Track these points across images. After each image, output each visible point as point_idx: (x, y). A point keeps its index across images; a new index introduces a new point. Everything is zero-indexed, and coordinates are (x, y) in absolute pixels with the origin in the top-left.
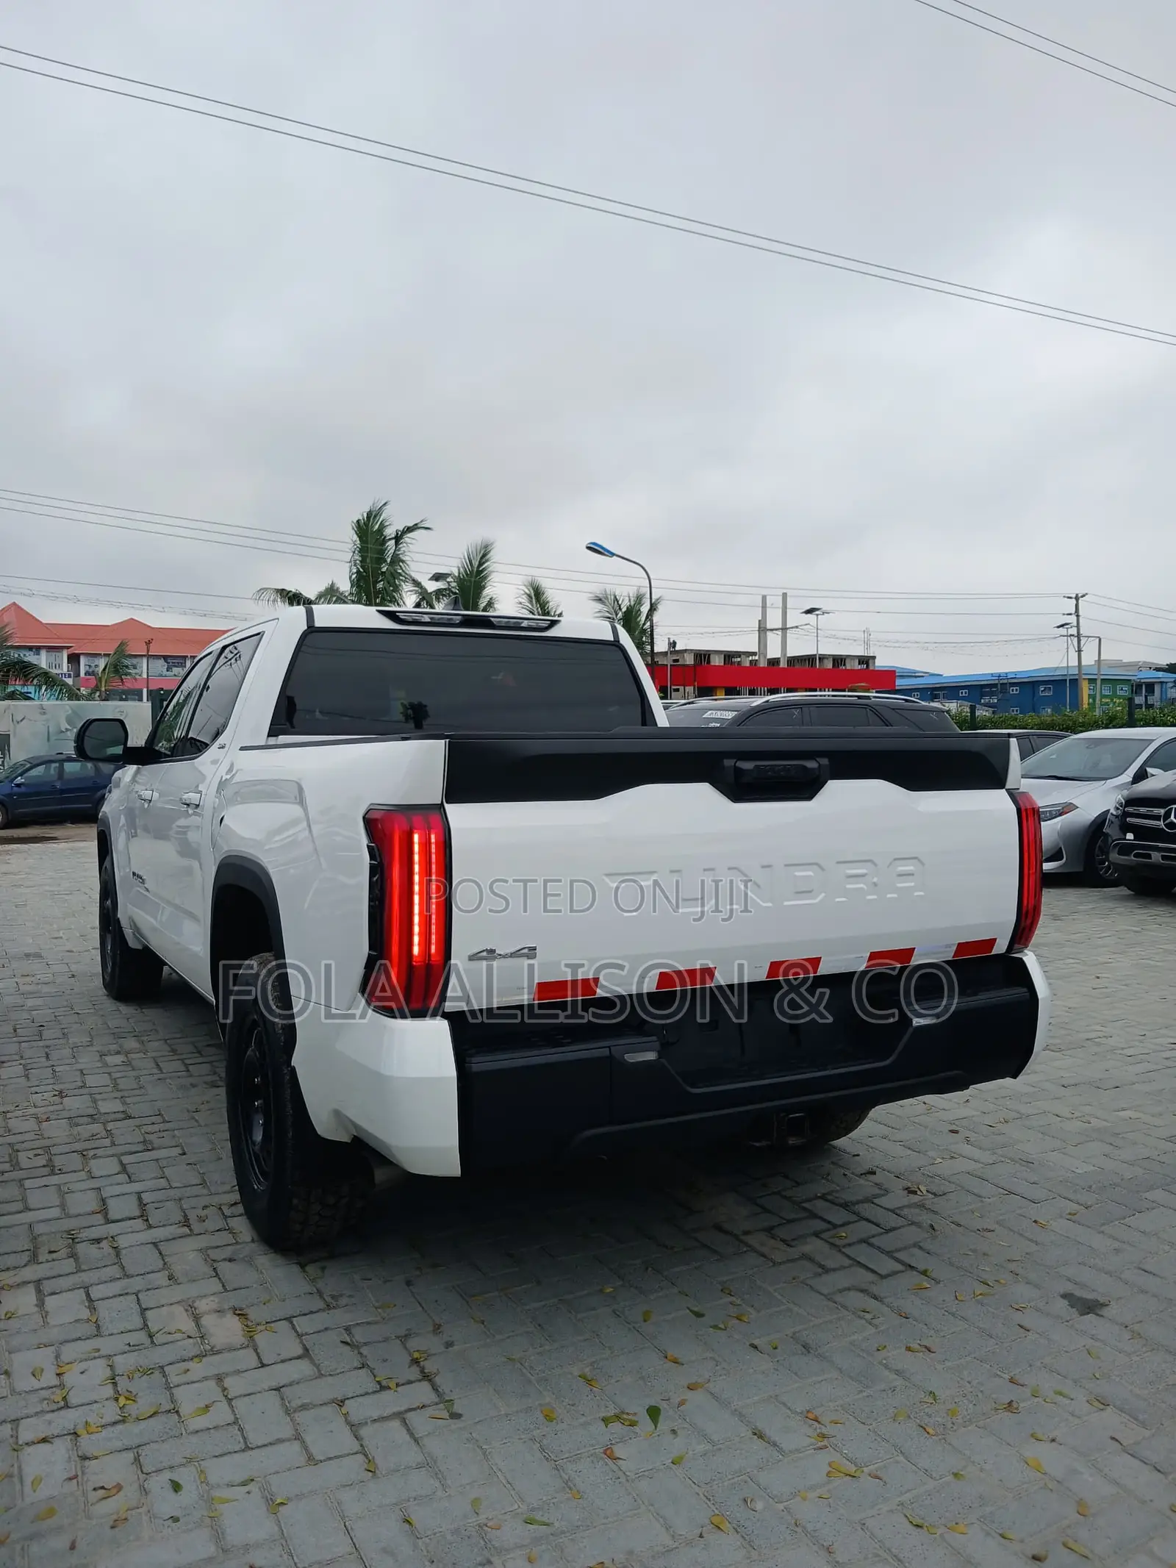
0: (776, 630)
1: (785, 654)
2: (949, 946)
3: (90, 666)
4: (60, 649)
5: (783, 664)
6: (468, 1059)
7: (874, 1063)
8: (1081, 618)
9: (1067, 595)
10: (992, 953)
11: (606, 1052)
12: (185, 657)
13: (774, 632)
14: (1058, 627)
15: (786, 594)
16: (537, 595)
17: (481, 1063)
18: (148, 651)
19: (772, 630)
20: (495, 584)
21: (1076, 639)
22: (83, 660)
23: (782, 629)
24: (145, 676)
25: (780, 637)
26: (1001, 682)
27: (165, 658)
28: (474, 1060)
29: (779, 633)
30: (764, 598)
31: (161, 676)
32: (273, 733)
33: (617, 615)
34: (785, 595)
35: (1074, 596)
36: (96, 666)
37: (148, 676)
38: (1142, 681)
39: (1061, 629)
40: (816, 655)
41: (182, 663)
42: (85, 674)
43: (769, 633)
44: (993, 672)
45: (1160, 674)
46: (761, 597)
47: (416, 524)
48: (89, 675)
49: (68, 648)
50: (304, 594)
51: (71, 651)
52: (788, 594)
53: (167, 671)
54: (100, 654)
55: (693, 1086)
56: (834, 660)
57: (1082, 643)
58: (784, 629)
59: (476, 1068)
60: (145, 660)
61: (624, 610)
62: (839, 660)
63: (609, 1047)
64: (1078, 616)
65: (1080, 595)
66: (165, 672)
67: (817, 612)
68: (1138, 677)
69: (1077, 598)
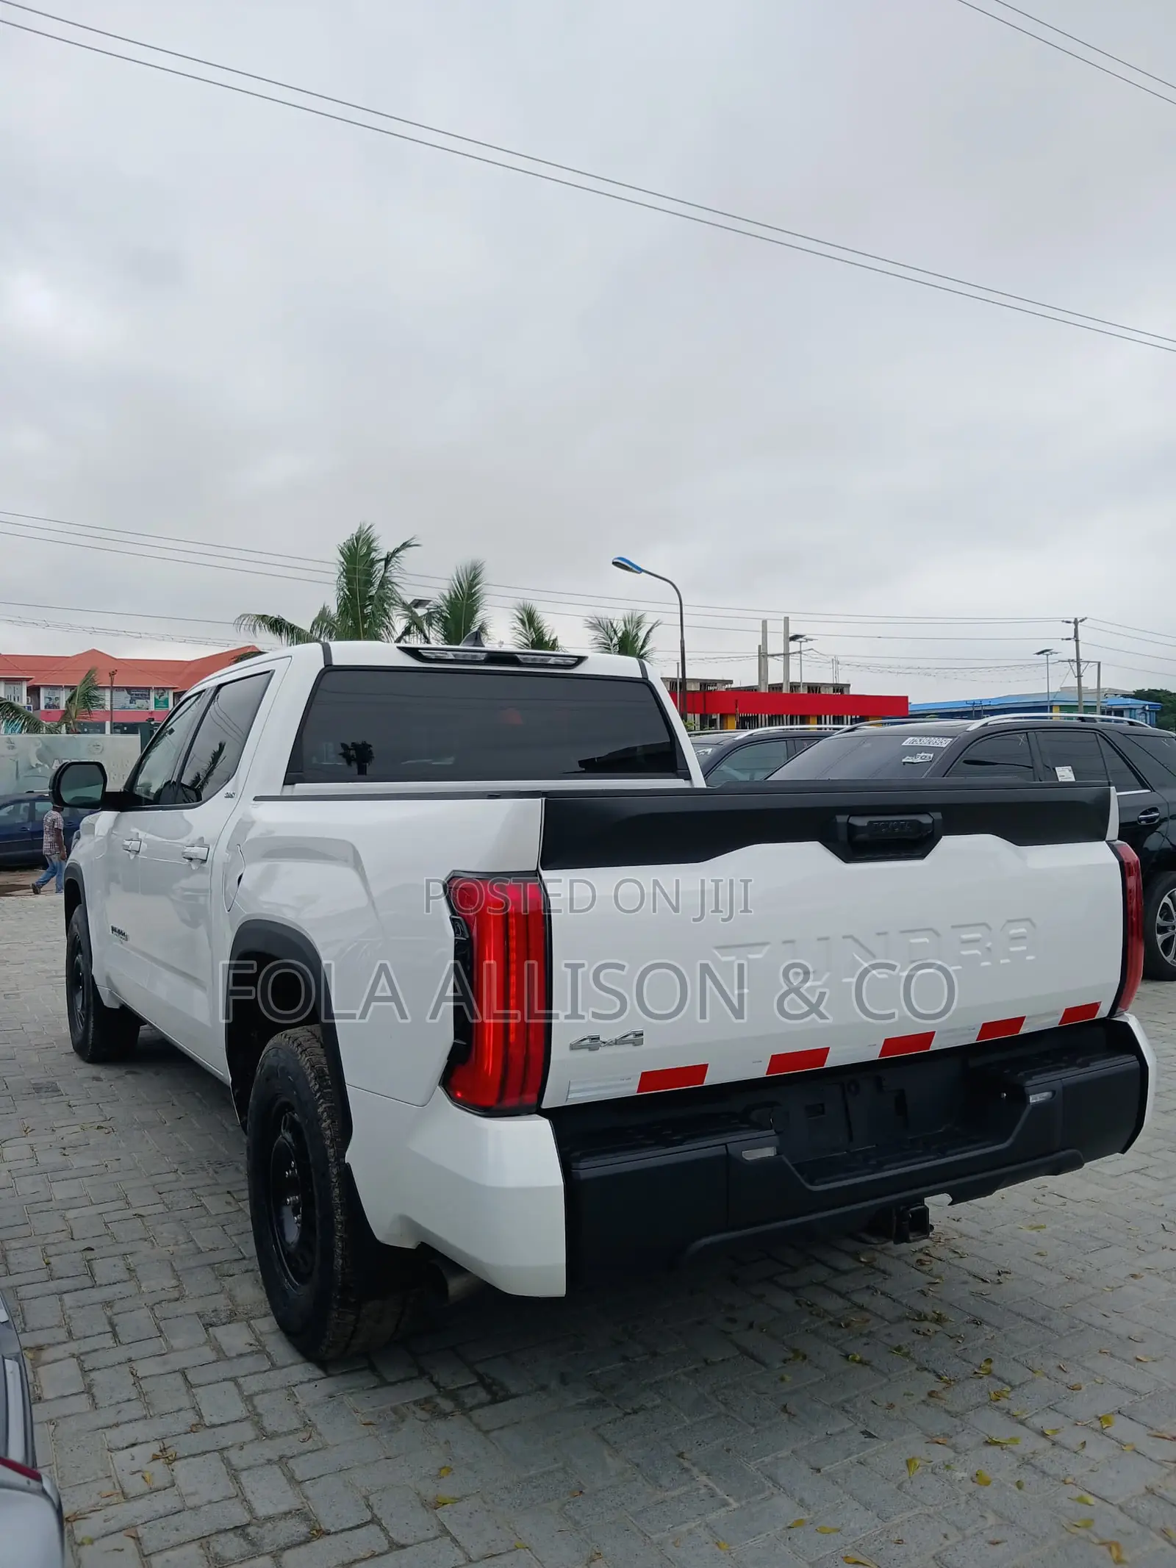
0: (778, 655)
1: (788, 681)
2: (1055, 1013)
3: (50, 699)
4: (19, 681)
5: (786, 690)
6: (574, 1165)
7: (993, 1145)
8: (1080, 643)
9: (1065, 620)
10: (1096, 1018)
11: (722, 1150)
12: (149, 689)
13: (775, 657)
14: (1039, 653)
15: (788, 618)
16: (529, 619)
17: (590, 1169)
18: (112, 683)
19: (773, 656)
20: (485, 607)
21: (1076, 663)
22: (42, 691)
23: (784, 654)
24: (108, 708)
25: (782, 663)
26: (976, 709)
27: (129, 690)
28: (582, 1165)
29: (781, 658)
30: (764, 623)
31: (124, 708)
32: (289, 781)
33: (611, 640)
34: (787, 620)
35: (1073, 620)
36: (57, 699)
37: (111, 709)
38: (1114, 707)
39: (1041, 655)
40: (799, 683)
41: (145, 695)
42: (46, 707)
43: (770, 659)
44: (966, 699)
45: (1129, 701)
46: (761, 621)
47: (406, 543)
48: (50, 708)
49: (28, 680)
50: (287, 620)
51: (31, 683)
52: (790, 619)
53: (131, 703)
54: (61, 686)
55: (812, 1183)
56: (809, 688)
57: (1082, 668)
58: (786, 655)
59: (584, 1175)
60: (108, 693)
61: (620, 635)
62: (813, 688)
63: (725, 1144)
64: (1077, 641)
65: (1079, 620)
66: (128, 704)
67: (801, 640)
68: (1108, 704)
69: (1076, 623)
